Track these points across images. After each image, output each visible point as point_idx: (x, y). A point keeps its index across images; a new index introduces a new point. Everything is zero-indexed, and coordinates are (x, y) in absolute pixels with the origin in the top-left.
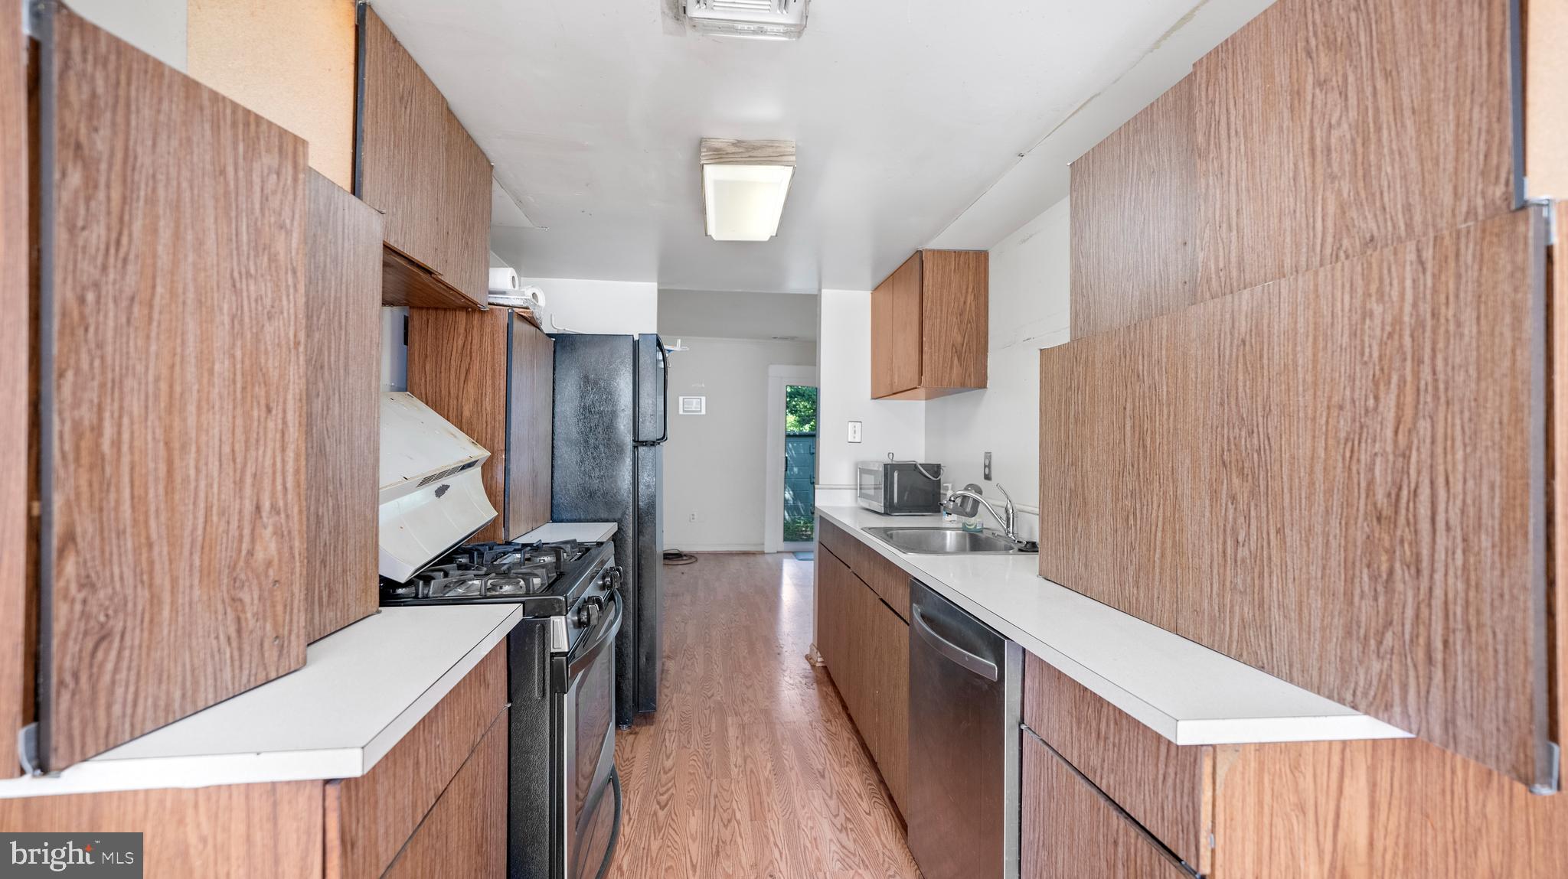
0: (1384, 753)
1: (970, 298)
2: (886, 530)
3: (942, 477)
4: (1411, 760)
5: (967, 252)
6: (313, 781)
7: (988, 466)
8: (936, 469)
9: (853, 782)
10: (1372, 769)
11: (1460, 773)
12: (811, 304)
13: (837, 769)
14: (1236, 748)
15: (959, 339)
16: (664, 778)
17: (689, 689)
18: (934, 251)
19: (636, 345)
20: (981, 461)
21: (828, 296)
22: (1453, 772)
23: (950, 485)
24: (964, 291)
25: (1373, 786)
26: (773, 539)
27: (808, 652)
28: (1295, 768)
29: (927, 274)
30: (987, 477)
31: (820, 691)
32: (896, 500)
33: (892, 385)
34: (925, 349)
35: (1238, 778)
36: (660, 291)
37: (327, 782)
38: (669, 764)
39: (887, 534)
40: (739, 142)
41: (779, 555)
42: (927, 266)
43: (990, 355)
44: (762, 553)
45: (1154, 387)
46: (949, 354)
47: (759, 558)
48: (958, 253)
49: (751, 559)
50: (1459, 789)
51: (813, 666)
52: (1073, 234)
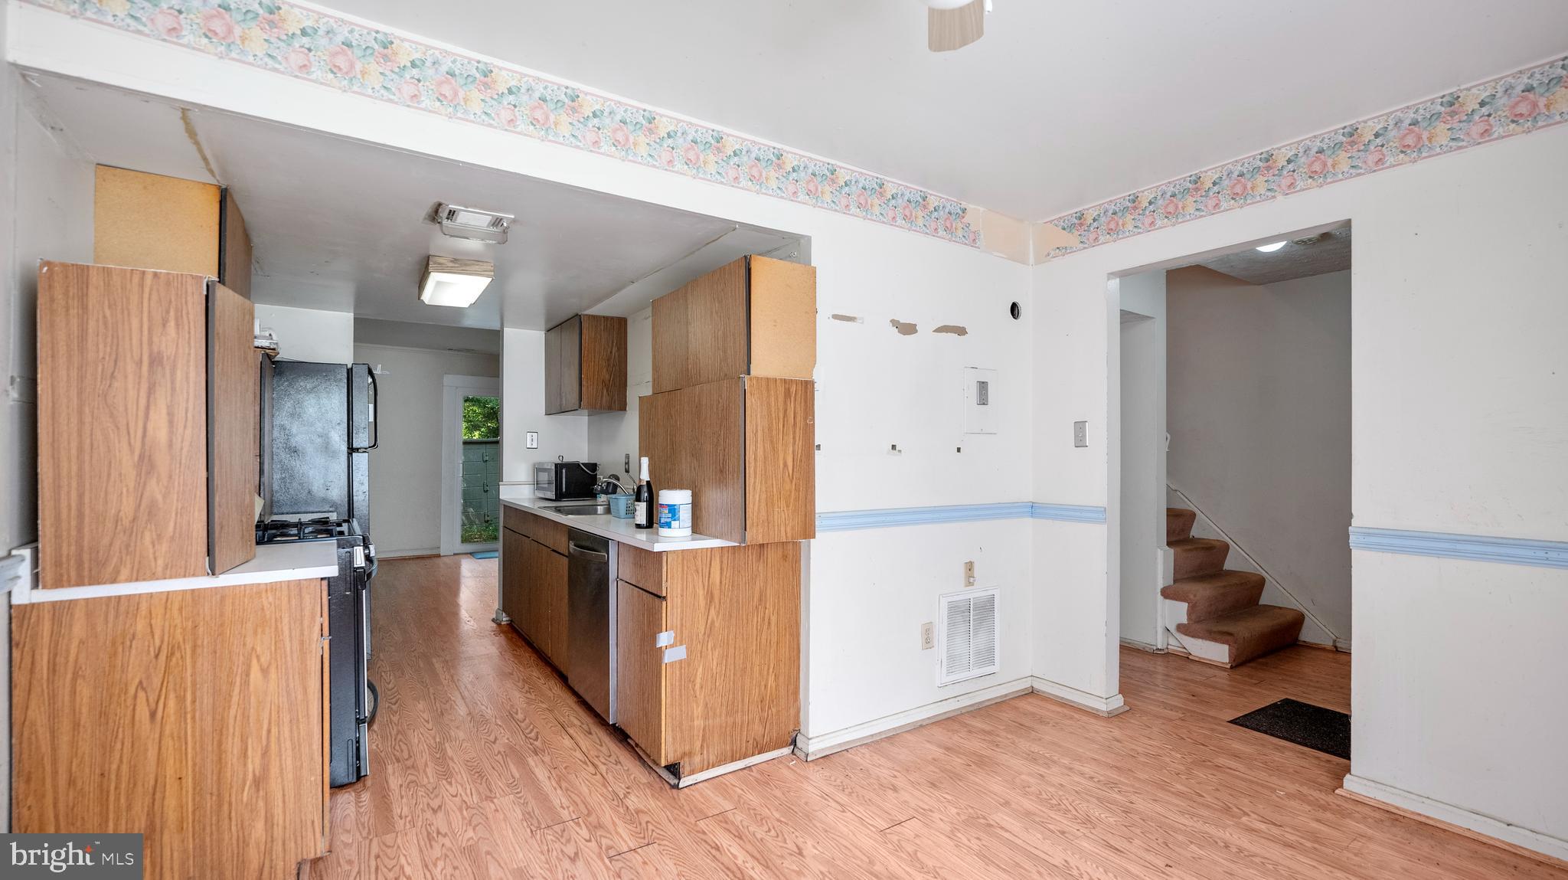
0: (725, 551)
1: (615, 349)
2: (556, 507)
3: (598, 472)
4: (734, 553)
5: (612, 318)
6: (316, 578)
7: (627, 463)
8: (593, 467)
9: (534, 674)
10: (721, 557)
11: (750, 557)
12: (496, 336)
13: (522, 670)
14: (674, 551)
15: (607, 377)
18: (589, 316)
19: (350, 372)
20: (623, 460)
21: (509, 333)
22: (748, 556)
23: (602, 477)
24: (610, 345)
25: (721, 562)
26: (450, 539)
27: (494, 616)
28: (695, 558)
29: (584, 331)
30: (627, 471)
31: (506, 637)
32: (564, 490)
33: (561, 405)
34: (584, 383)
35: (675, 562)
36: (355, 319)
37: (322, 579)
39: (558, 510)
40: (456, 260)
41: (456, 557)
42: (585, 325)
43: (628, 388)
44: (439, 556)
46: (600, 387)
47: (437, 561)
48: (606, 318)
49: (427, 562)
50: (750, 562)
51: (499, 625)
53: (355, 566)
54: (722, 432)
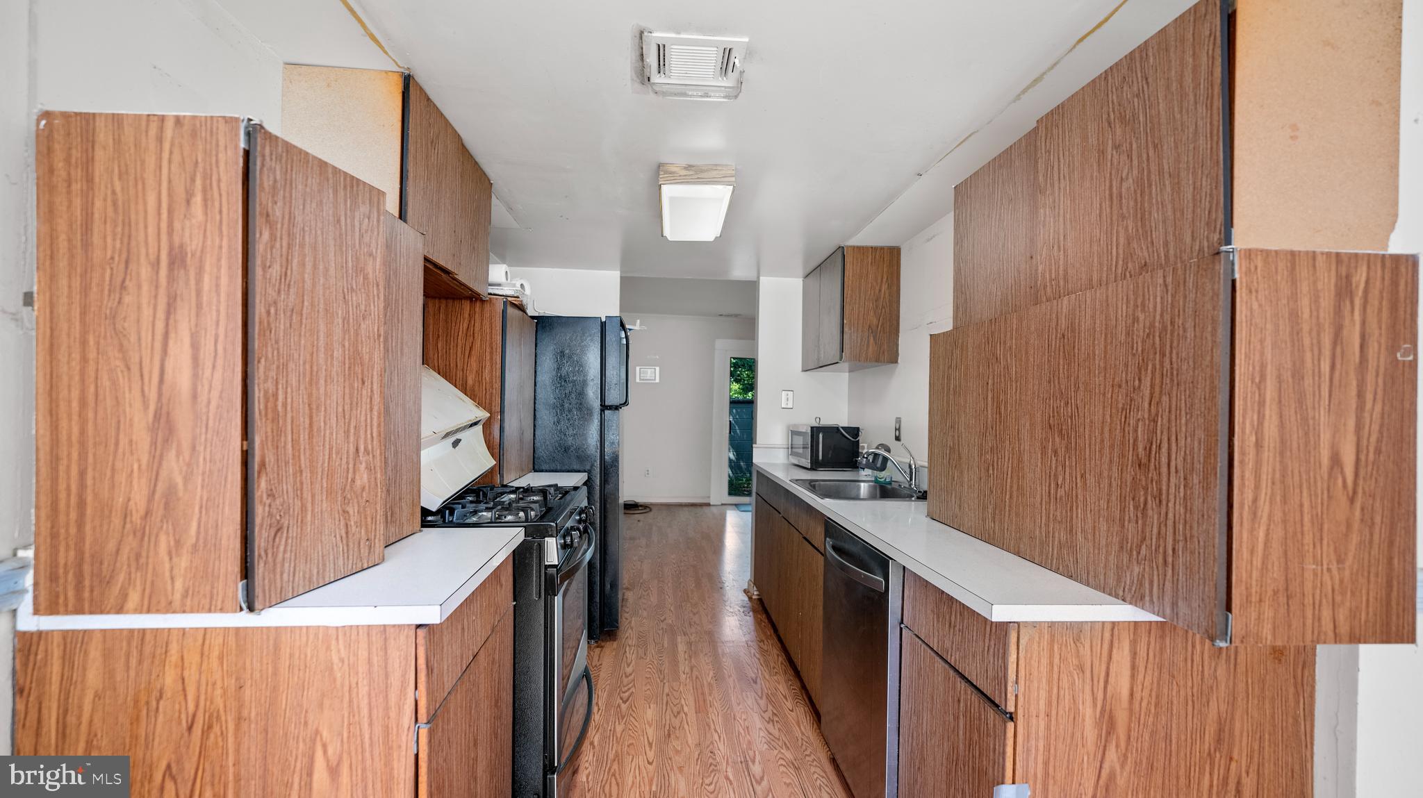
0: (1143, 631)
1: (885, 287)
2: (811, 481)
3: (860, 438)
4: (1163, 637)
5: (882, 248)
6: (409, 625)
7: (898, 429)
8: (855, 432)
9: (781, 687)
10: (1134, 643)
11: (1198, 647)
12: (750, 289)
13: (767, 677)
14: (1034, 625)
15: (875, 321)
16: (625, 681)
17: (645, 614)
18: (854, 248)
19: (603, 325)
20: (893, 425)
21: (765, 282)
22: (1193, 646)
23: (866, 445)
24: (879, 281)
25: (1134, 655)
26: (718, 491)
27: (746, 587)
28: (1077, 640)
29: (848, 266)
30: (898, 439)
31: (755, 617)
32: (820, 458)
33: (818, 360)
34: (846, 329)
35: (1036, 645)
36: (621, 277)
37: (419, 626)
38: (629, 670)
39: (812, 486)
40: (690, 166)
41: (724, 507)
42: (848, 260)
43: (900, 335)
44: (708, 505)
45: (1007, 367)
46: (866, 334)
47: (706, 509)
48: (874, 249)
49: (699, 510)
50: (1197, 658)
51: (750, 598)
52: (956, 244)
53: (546, 563)
54: (1147, 382)
